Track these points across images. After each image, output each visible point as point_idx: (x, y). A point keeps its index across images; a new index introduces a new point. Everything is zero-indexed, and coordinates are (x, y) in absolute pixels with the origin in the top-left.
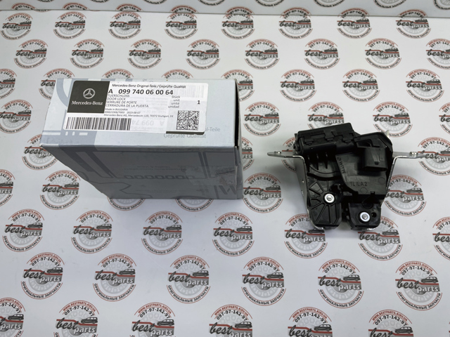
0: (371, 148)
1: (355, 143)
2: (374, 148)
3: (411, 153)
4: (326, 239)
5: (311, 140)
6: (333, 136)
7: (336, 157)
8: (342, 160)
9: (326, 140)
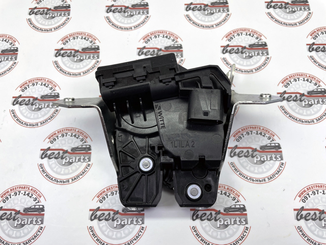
0: (199, 90)
1: (177, 83)
2: (204, 90)
3: (261, 96)
4: (146, 221)
5: (113, 79)
6: (144, 73)
7: (155, 104)
8: (162, 109)
9: (135, 79)
